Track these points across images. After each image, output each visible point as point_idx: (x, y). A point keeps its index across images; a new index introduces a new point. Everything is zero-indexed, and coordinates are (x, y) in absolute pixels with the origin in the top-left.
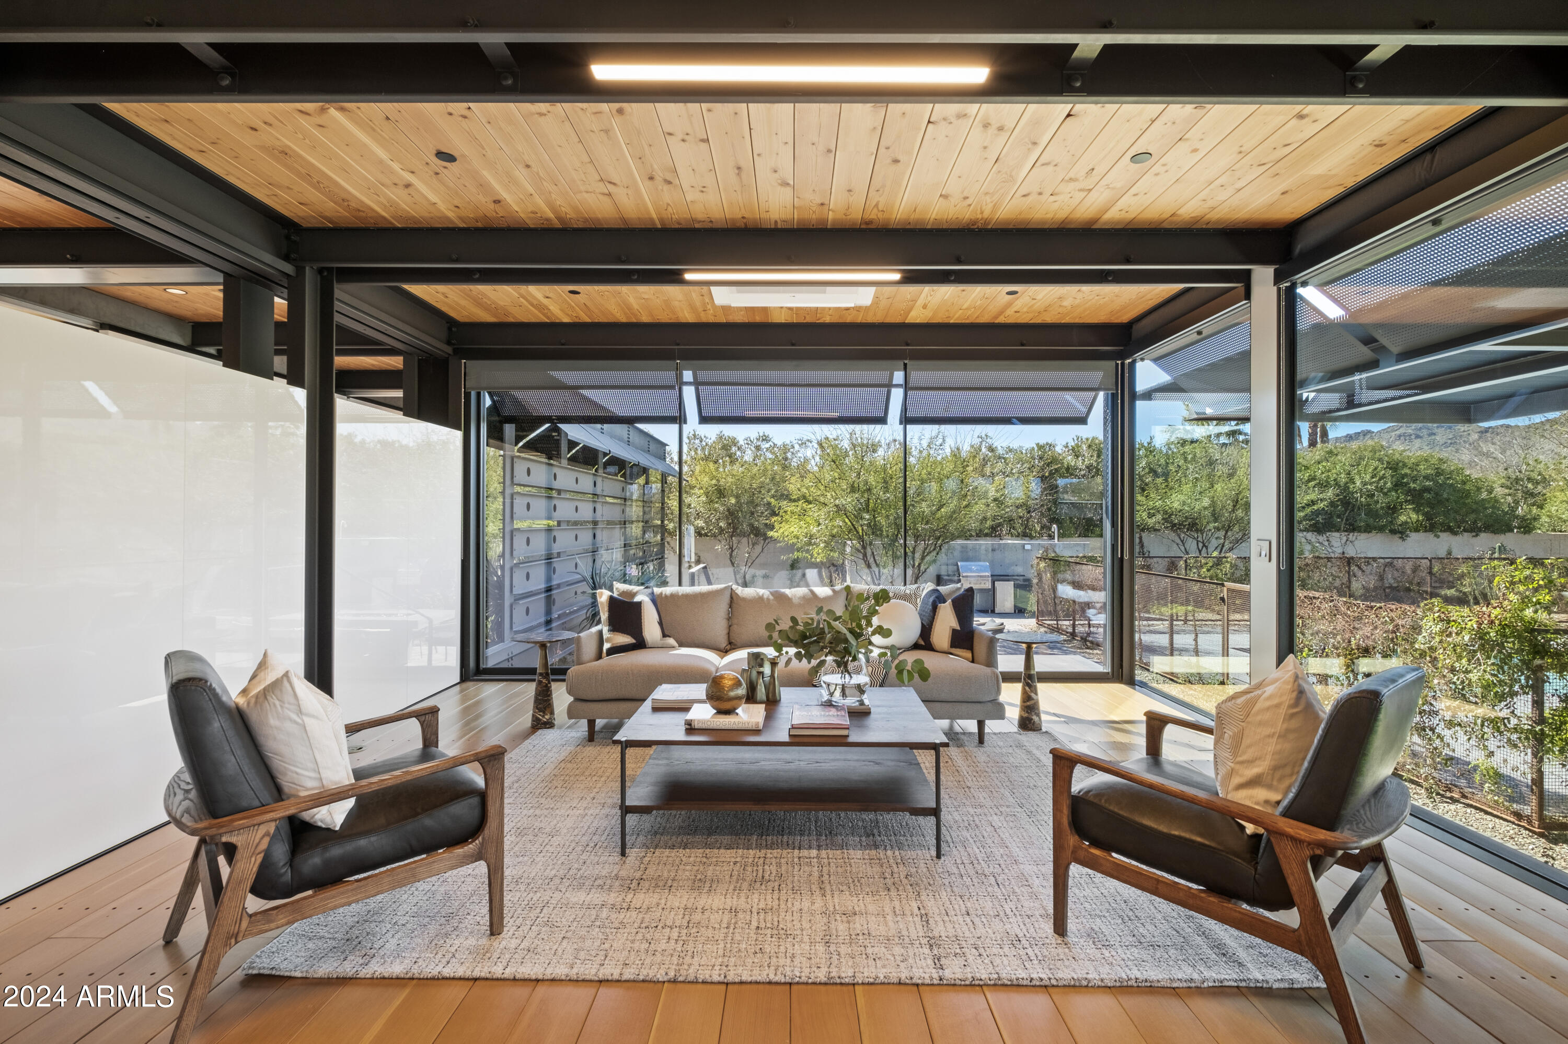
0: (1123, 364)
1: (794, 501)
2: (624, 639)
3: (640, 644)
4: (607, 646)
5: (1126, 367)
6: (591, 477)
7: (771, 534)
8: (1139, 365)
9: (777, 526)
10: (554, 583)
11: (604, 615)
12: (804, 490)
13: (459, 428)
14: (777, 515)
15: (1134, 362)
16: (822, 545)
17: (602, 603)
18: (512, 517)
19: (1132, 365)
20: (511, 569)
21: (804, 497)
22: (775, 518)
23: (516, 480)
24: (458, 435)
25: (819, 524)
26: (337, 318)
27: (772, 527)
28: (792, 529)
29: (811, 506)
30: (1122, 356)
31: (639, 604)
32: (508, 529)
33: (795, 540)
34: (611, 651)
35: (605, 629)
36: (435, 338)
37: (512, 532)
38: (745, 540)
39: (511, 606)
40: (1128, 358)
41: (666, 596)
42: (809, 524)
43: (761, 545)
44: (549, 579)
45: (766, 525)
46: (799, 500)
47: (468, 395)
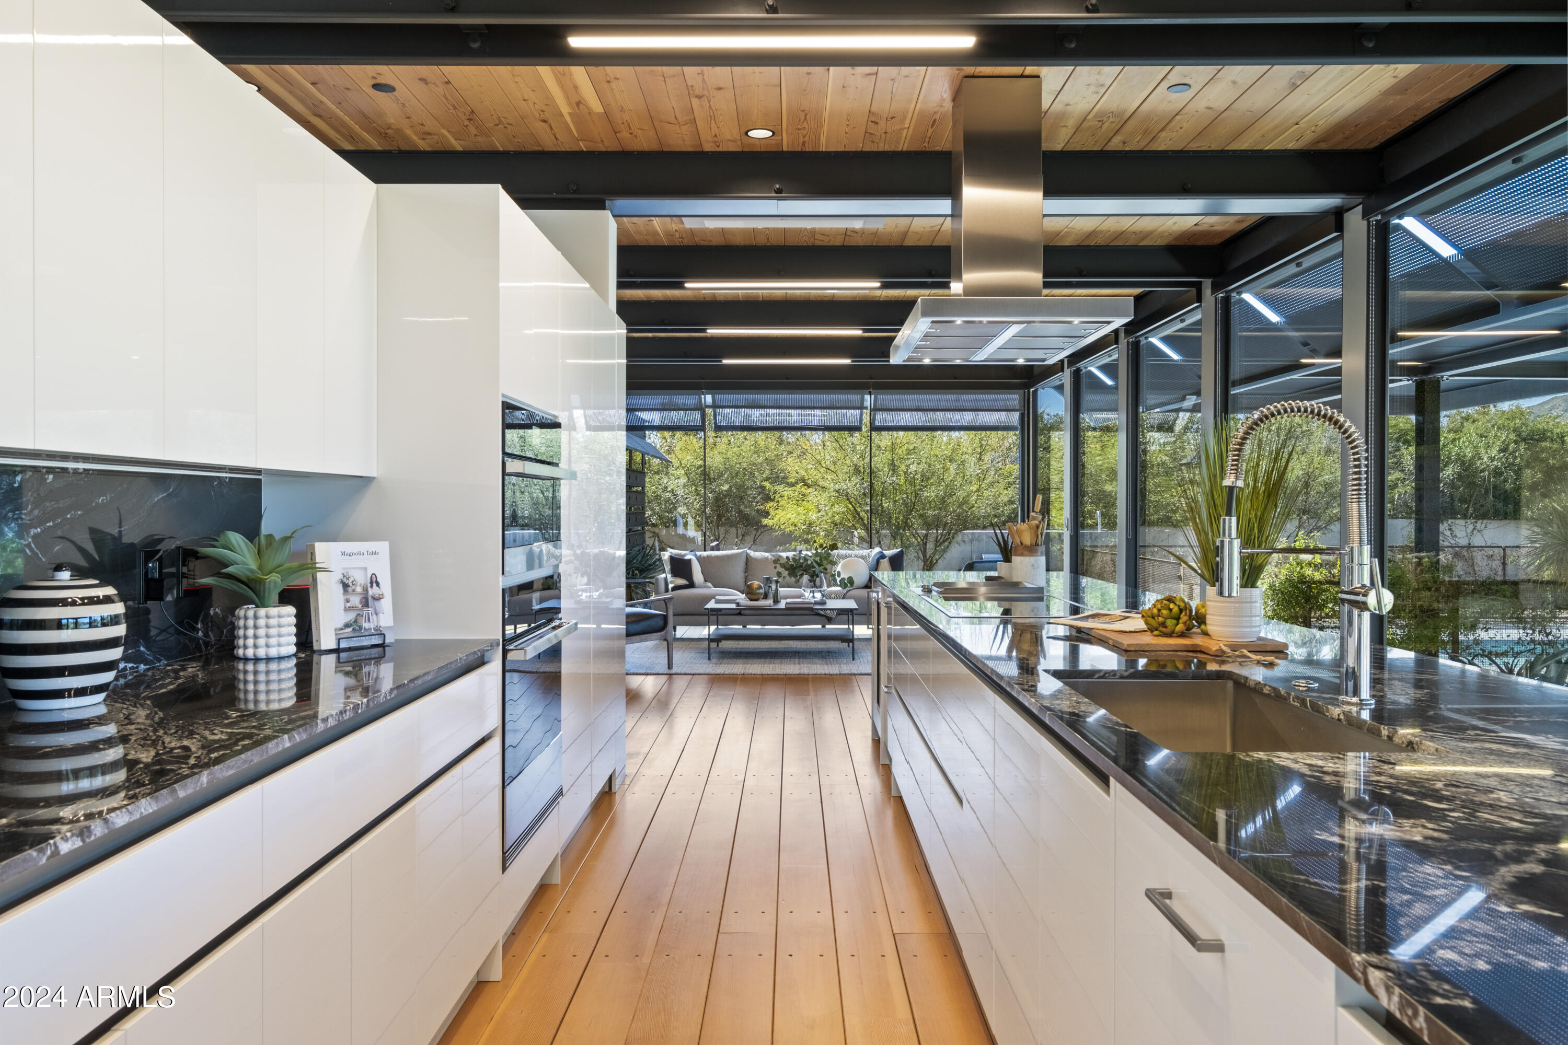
0: (1029, 392)
1: (792, 485)
2: (681, 581)
3: (691, 585)
4: (671, 586)
5: (1031, 394)
7: (765, 521)
8: (1040, 392)
9: (772, 512)
11: (667, 568)
12: (803, 473)
14: (773, 500)
15: (1036, 391)
16: (822, 533)
17: (665, 560)
19: (1036, 392)
21: (803, 480)
22: (771, 504)
25: (819, 511)
27: (766, 514)
28: (789, 516)
29: (810, 490)
30: (1027, 386)
31: (690, 561)
33: (792, 528)
34: (674, 589)
35: (669, 576)
38: (733, 530)
40: (1032, 387)
41: (704, 557)
42: (808, 510)
43: (753, 536)
45: (758, 511)
46: (797, 483)
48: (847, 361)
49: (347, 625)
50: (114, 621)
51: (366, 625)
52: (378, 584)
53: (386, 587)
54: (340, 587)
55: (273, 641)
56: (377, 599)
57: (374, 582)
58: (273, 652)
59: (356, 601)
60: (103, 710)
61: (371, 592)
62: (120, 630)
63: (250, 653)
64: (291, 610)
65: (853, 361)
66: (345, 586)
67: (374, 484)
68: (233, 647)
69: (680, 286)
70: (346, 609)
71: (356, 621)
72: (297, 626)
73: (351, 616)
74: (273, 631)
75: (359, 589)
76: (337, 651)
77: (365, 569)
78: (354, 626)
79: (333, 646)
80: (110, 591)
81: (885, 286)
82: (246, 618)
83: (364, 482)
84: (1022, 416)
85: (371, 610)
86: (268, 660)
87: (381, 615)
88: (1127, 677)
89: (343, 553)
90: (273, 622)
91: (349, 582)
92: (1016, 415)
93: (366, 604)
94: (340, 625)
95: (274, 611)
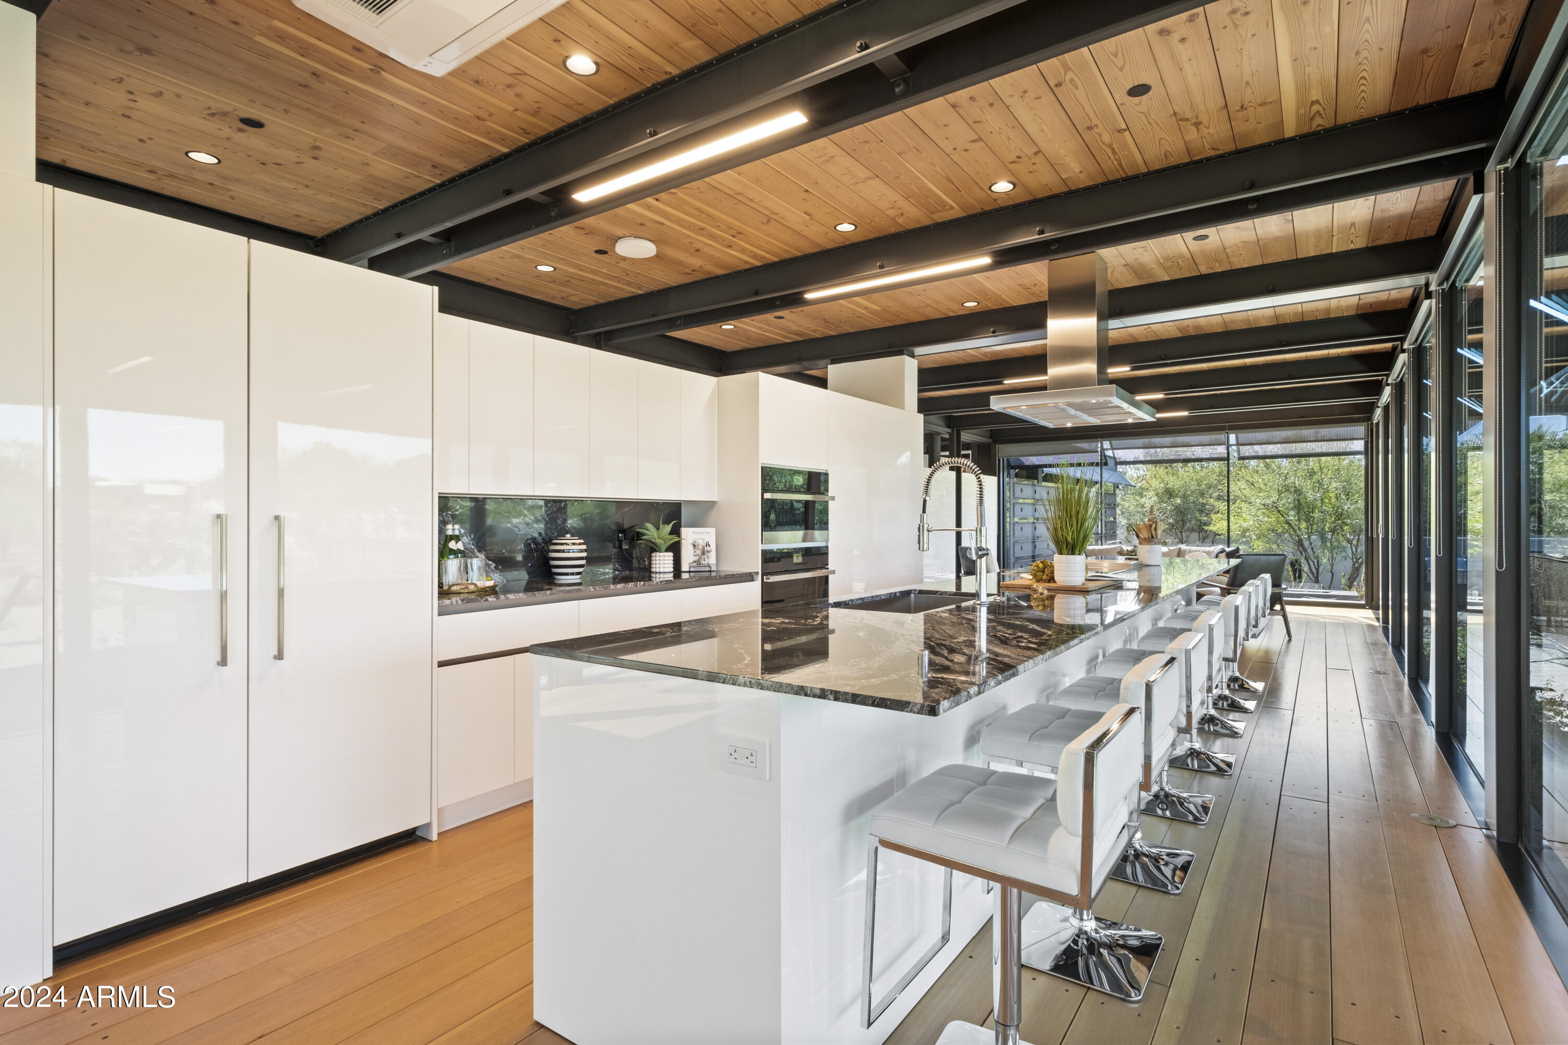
0: (1372, 424)
6: (1031, 487)
9: (1215, 521)
10: (1036, 554)
13: (995, 475)
18: (1014, 516)
20: (1014, 543)
22: (1217, 515)
23: (1016, 496)
24: (995, 479)
26: (962, 440)
30: (1369, 419)
32: (1012, 522)
36: (976, 435)
37: (1014, 523)
39: (1014, 563)
44: (1034, 552)
46: (1235, 500)
47: (999, 460)
48: (1185, 413)
49: (694, 562)
50: (581, 551)
51: (703, 562)
52: (709, 546)
53: (713, 547)
54: (692, 546)
55: (661, 566)
56: (709, 552)
57: (708, 545)
58: (662, 570)
59: (699, 552)
60: (579, 581)
61: (706, 549)
62: (584, 554)
63: (658, 570)
64: (671, 554)
65: (1189, 413)
66: (694, 546)
67: (717, 504)
68: (650, 568)
69: (1001, 383)
70: (694, 555)
71: (698, 560)
72: (674, 560)
73: (696, 558)
74: (662, 562)
75: (700, 547)
76: (689, 572)
77: (704, 539)
78: (698, 562)
79: (688, 570)
80: (582, 541)
81: (1133, 369)
82: (656, 556)
83: (713, 503)
84: (1366, 443)
85: (705, 556)
86: (660, 573)
87: (710, 559)
88: (952, 595)
89: (694, 532)
90: (661, 558)
91: (696, 544)
92: (1362, 443)
93: (703, 553)
94: (691, 562)
95: (662, 554)
